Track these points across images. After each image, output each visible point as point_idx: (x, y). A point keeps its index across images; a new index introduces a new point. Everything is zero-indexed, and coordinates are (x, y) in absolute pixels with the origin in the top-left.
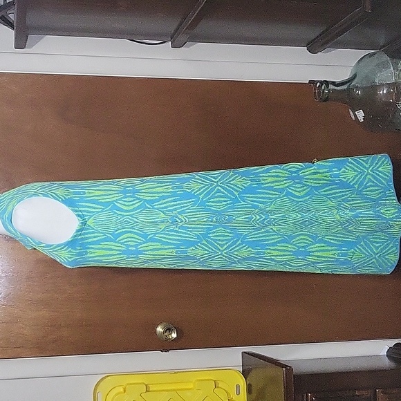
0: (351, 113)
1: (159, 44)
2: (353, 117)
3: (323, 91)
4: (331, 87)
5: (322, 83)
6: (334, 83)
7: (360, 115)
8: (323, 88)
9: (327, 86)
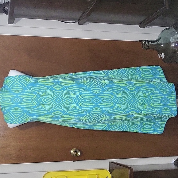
0: (158, 55)
1: (73, 23)
2: (159, 57)
3: (146, 45)
4: (150, 43)
5: (146, 41)
6: (151, 41)
7: (163, 55)
8: (146, 43)
9: (148, 42)
